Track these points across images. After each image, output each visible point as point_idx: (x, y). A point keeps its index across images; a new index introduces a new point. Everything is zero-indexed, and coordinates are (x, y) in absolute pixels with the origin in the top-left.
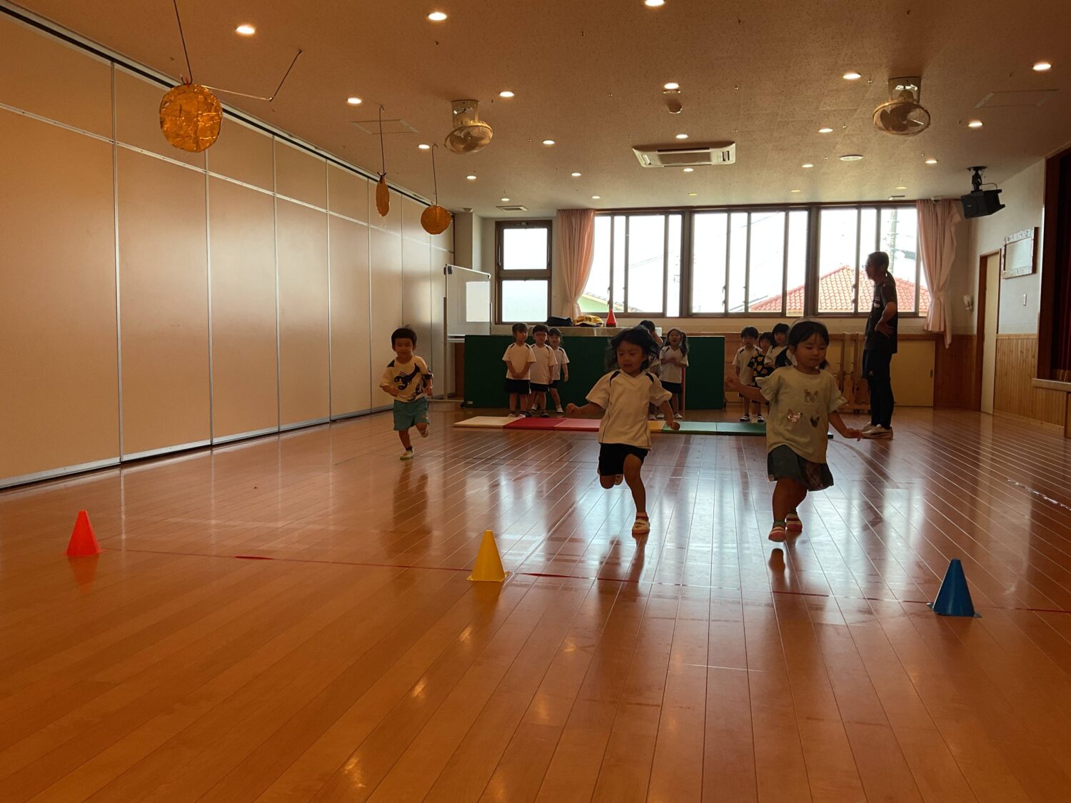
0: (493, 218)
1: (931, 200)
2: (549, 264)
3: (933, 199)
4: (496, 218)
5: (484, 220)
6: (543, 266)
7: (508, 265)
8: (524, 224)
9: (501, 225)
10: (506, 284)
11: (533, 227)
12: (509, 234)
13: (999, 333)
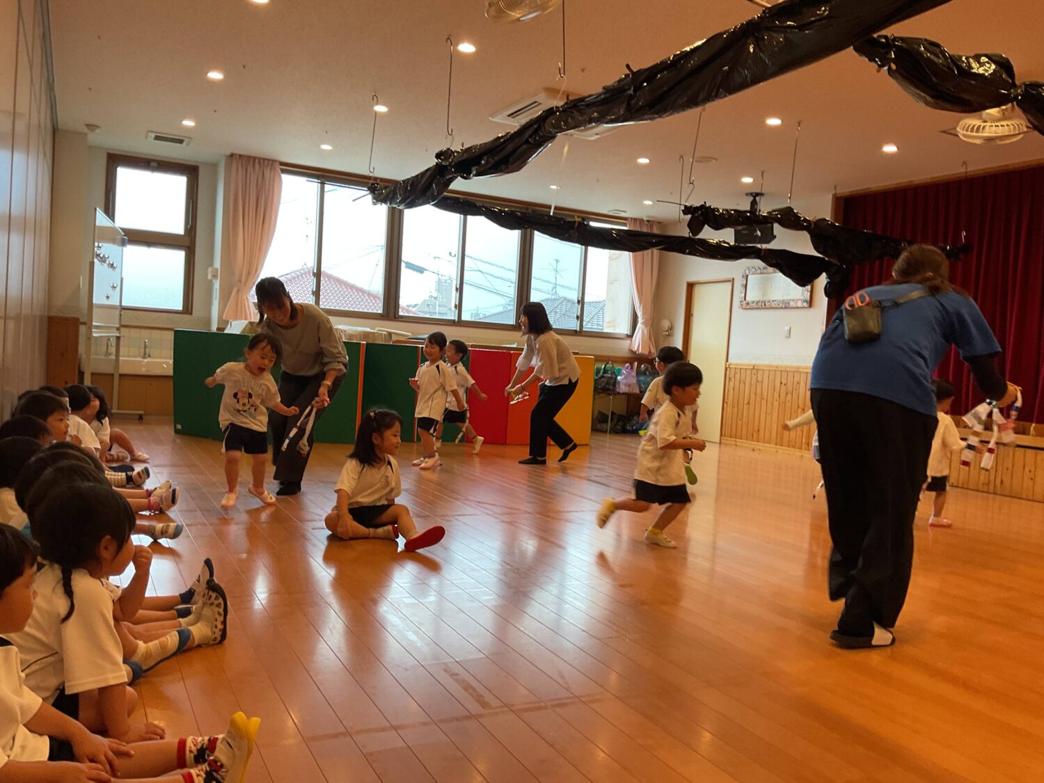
0: (105, 149)
1: (643, 220)
2: (191, 229)
3: (645, 219)
4: (110, 149)
6: (178, 227)
7: (121, 221)
8: (154, 164)
9: (116, 159)
11: (167, 173)
12: (124, 174)
13: (730, 361)
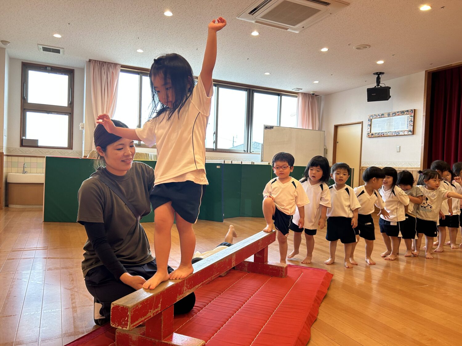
0: (20, 59)
2: (71, 103)
3: (311, 93)
4: (22, 60)
5: (11, 59)
6: (64, 103)
7: (31, 99)
8: (50, 68)
9: (27, 66)
10: (30, 115)
11: (56, 73)
12: (32, 74)
13: (362, 165)
